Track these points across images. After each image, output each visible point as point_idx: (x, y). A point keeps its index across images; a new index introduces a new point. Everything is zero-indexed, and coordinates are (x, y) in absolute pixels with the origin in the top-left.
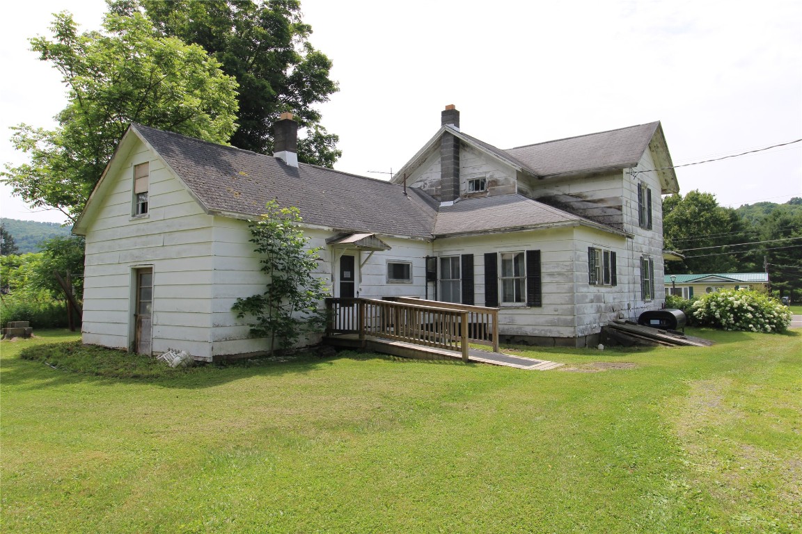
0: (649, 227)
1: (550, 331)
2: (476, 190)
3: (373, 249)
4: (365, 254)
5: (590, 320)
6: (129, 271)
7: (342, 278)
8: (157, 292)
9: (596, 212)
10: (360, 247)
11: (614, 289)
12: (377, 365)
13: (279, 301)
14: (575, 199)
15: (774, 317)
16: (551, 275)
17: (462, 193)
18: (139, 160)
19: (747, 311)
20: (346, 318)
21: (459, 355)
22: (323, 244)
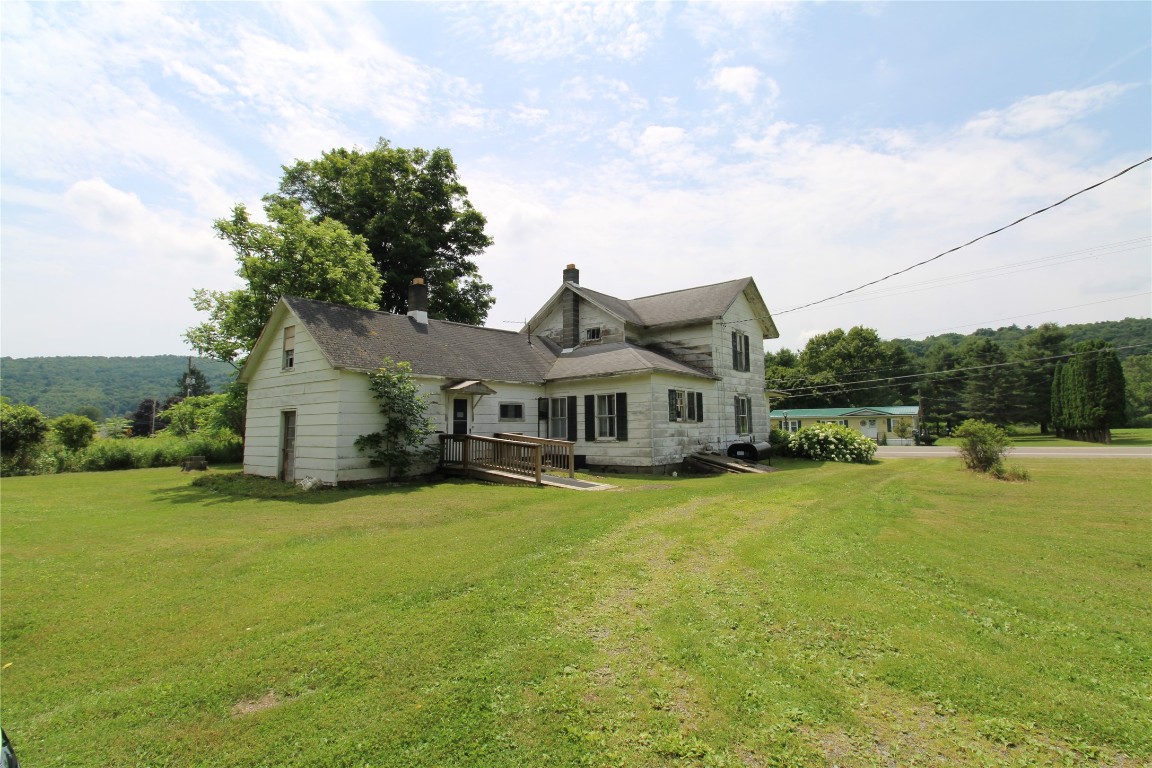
0: (747, 369)
1: (634, 461)
2: (593, 337)
3: (483, 394)
4: (477, 398)
5: (671, 450)
6: (279, 413)
7: (455, 417)
8: (299, 431)
9: (691, 358)
10: (472, 392)
11: (700, 424)
12: (473, 489)
13: (396, 437)
14: (675, 346)
15: (855, 449)
16: (634, 413)
17: (581, 341)
18: (287, 324)
19: (831, 443)
20: (455, 450)
21: (534, 480)
22: (438, 390)
